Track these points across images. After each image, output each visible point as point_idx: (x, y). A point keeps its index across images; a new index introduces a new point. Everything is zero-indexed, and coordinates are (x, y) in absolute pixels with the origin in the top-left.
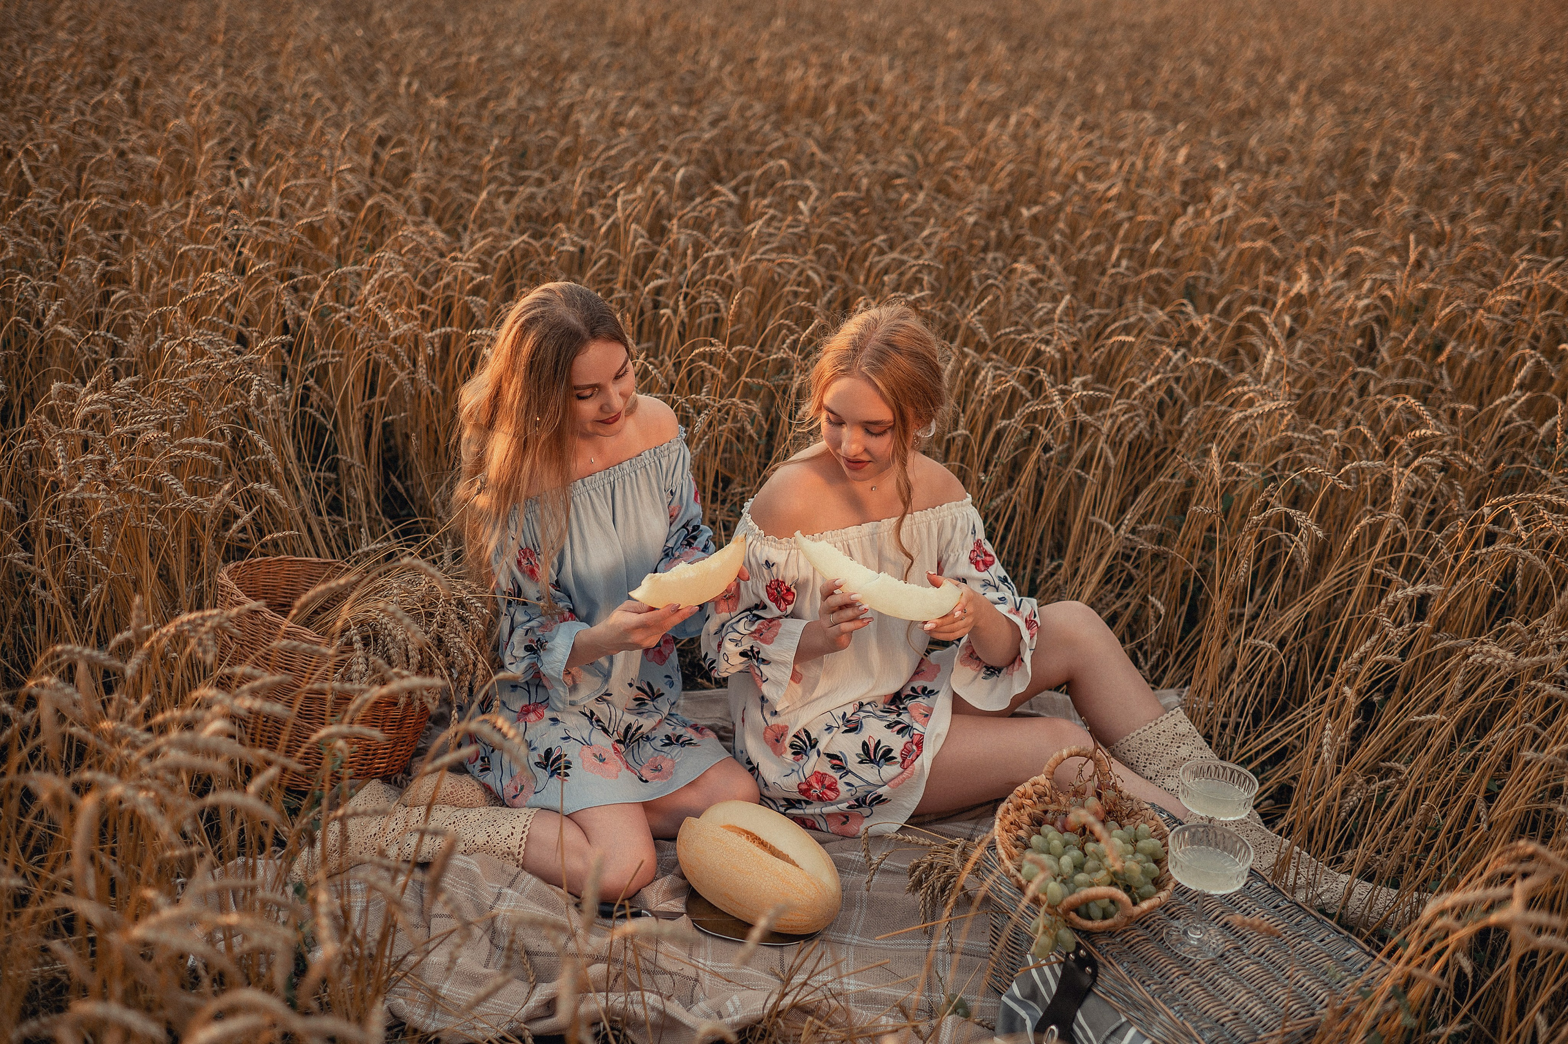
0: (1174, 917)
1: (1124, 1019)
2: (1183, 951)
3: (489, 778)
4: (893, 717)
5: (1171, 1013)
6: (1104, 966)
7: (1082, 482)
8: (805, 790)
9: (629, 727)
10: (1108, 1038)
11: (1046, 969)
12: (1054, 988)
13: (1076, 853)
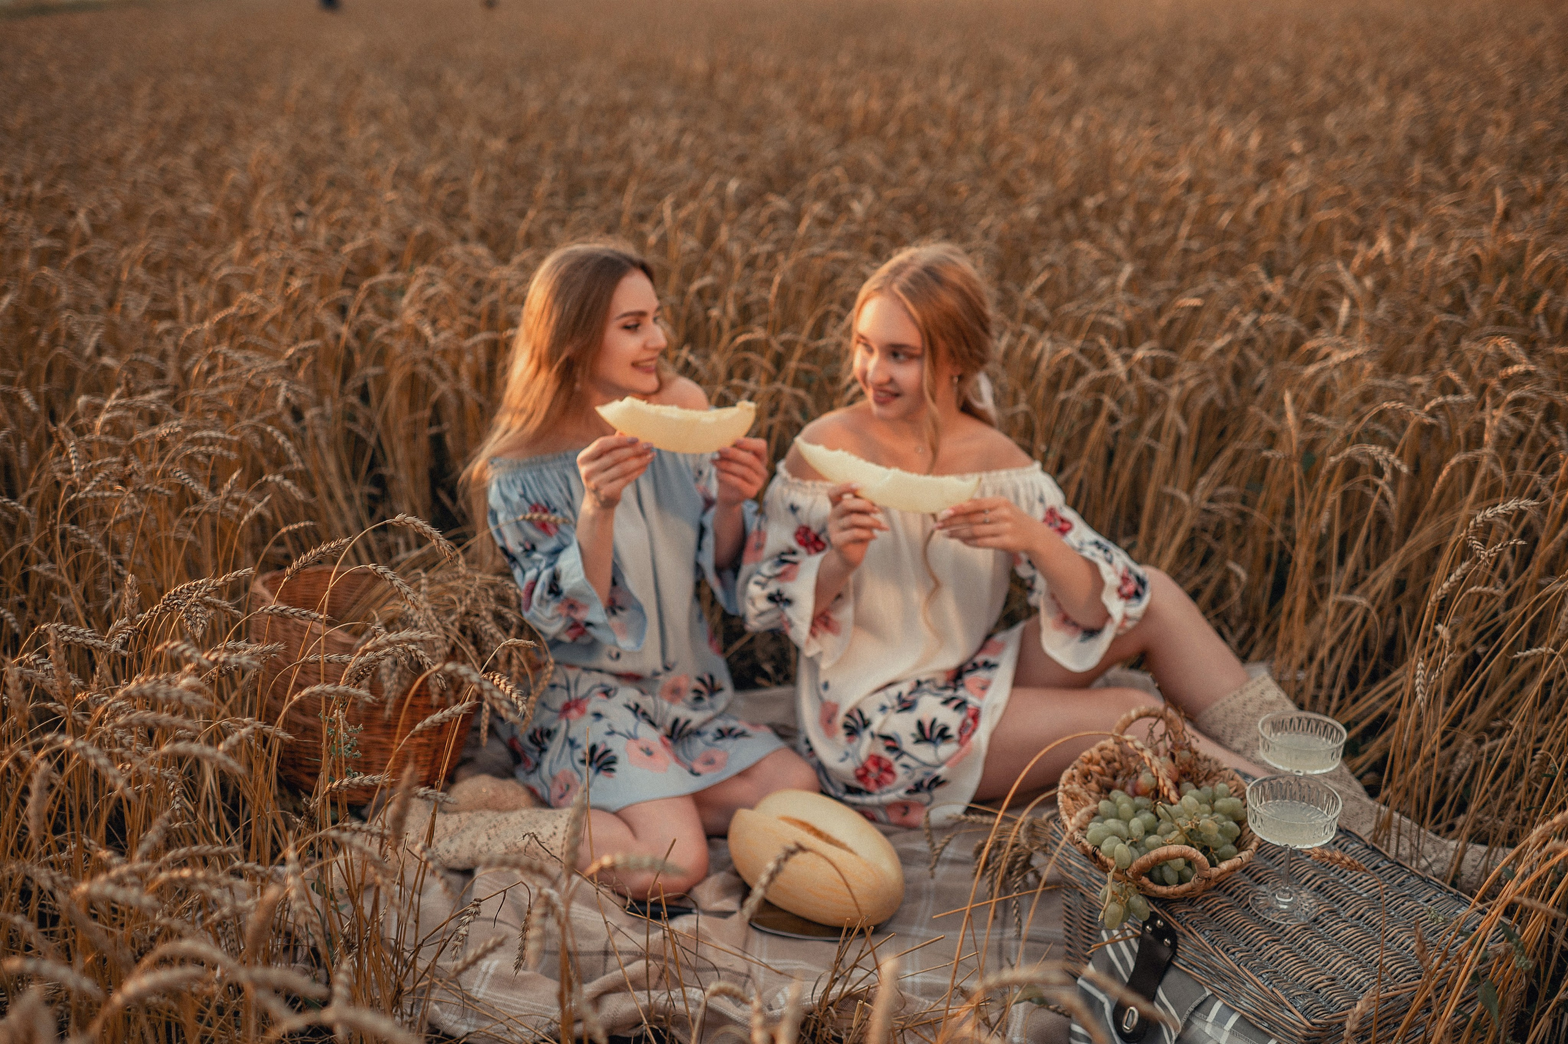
0: (1259, 881)
1: (1208, 993)
2: (1273, 917)
3: (534, 780)
4: (949, 693)
5: (1259, 981)
6: (1184, 936)
7: (1151, 452)
8: (863, 774)
9: (676, 721)
10: (1192, 1014)
11: (1122, 944)
12: (1132, 965)
13: (1148, 816)
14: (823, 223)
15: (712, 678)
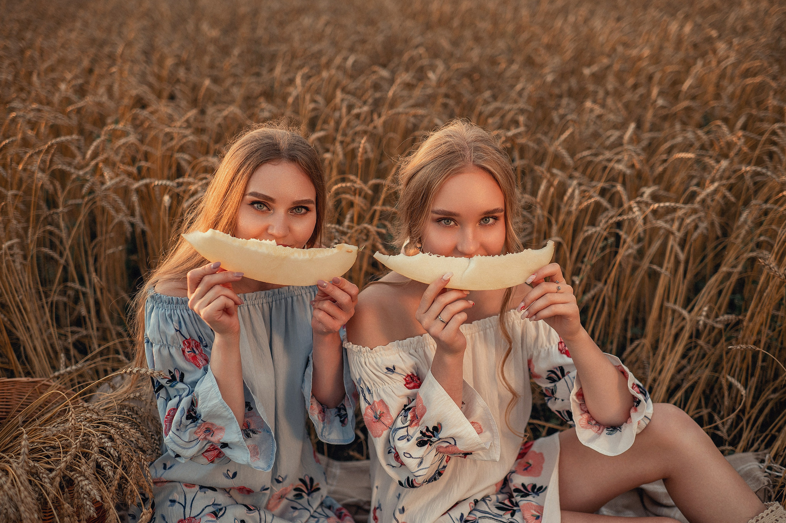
7: (656, 274)
14: (409, 86)
15: (312, 480)
